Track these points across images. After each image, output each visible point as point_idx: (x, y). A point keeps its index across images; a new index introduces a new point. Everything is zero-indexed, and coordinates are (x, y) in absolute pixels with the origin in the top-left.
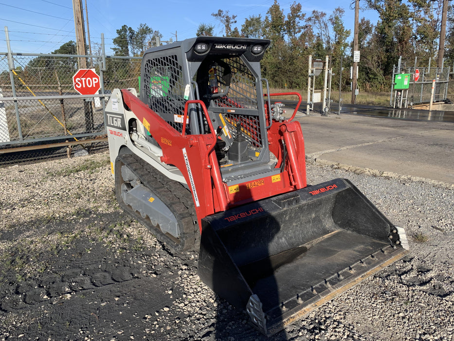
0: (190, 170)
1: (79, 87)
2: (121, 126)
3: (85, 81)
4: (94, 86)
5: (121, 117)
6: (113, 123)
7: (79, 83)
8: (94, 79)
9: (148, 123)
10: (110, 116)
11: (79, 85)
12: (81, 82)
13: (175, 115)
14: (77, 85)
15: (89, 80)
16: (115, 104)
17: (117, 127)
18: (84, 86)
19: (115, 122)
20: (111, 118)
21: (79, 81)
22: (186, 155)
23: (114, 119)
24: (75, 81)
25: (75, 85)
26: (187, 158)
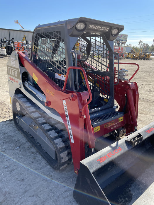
0: (68, 116)
2: (17, 76)
5: (17, 70)
6: (12, 73)
9: (36, 77)
10: (10, 69)
13: (56, 74)
16: (13, 61)
17: (14, 76)
19: (13, 73)
20: (10, 70)
22: (65, 105)
23: (13, 71)
26: (66, 107)
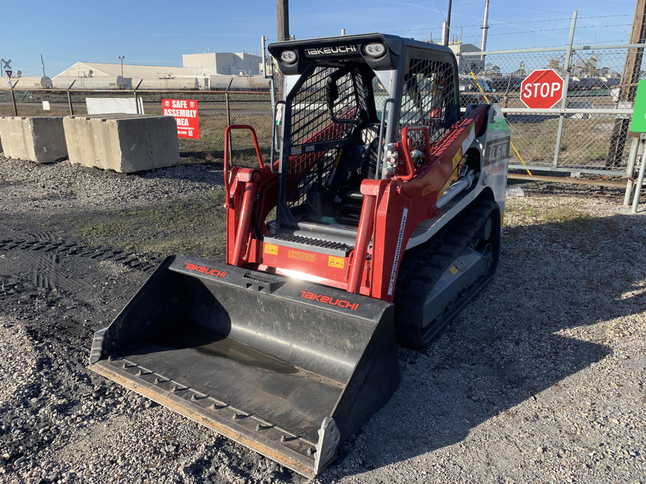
1: (528, 97)
3: (539, 87)
4: (552, 95)
7: (529, 91)
8: (553, 84)
11: (528, 94)
12: (532, 89)
14: (525, 94)
15: (545, 87)
18: (535, 96)
21: (529, 88)
24: (523, 88)
25: (523, 93)
